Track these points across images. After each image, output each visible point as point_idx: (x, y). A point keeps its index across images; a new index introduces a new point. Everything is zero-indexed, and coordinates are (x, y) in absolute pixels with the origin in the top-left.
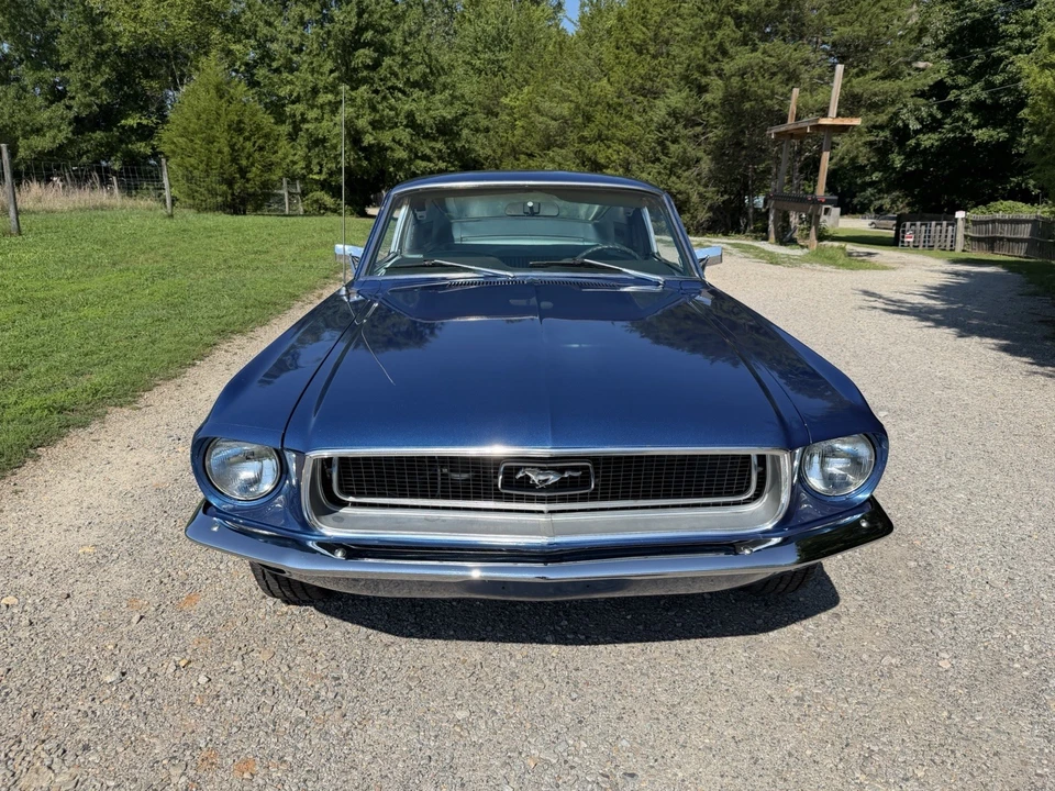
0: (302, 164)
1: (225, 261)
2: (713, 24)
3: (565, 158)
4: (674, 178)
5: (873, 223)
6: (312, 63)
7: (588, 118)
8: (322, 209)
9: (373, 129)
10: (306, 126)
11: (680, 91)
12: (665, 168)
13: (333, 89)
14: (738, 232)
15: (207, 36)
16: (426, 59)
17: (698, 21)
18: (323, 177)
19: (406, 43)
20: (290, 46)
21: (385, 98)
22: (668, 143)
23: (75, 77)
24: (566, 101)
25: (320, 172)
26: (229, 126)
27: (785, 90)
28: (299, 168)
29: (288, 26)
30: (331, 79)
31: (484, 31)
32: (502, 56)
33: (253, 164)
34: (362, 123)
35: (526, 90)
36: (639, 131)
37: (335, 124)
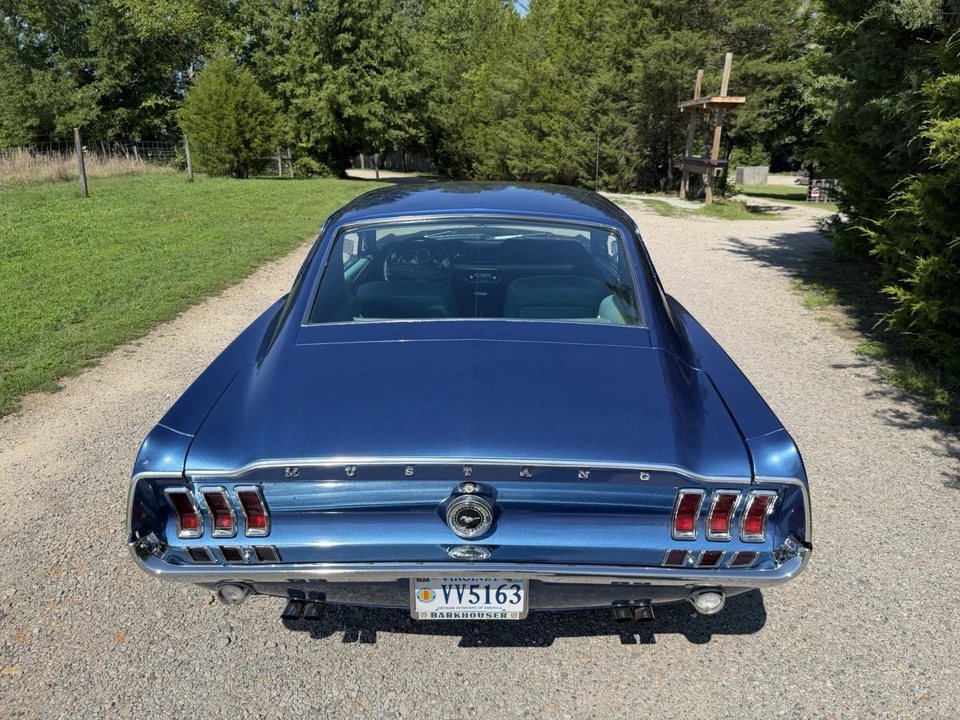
0: (292, 134)
1: (246, 215)
2: (636, 15)
3: (516, 126)
4: (604, 145)
5: (798, 180)
6: (300, 46)
7: (535, 93)
8: (309, 172)
9: (352, 103)
10: (294, 101)
11: (609, 70)
12: (597, 136)
13: (317, 69)
14: (659, 190)
15: (211, 24)
16: (398, 40)
17: (624, 12)
18: (310, 145)
19: (380, 28)
20: (281, 32)
21: (362, 76)
22: (599, 115)
23: (102, 62)
24: (516, 78)
25: (308, 140)
26: (236, 105)
27: (693, 72)
28: (290, 137)
29: (279, 15)
30: (316, 60)
31: (448, 14)
32: (463, 35)
33: (255, 137)
34: (343, 98)
35: (483, 66)
36: (574, 104)
37: (320, 99)
